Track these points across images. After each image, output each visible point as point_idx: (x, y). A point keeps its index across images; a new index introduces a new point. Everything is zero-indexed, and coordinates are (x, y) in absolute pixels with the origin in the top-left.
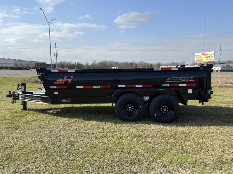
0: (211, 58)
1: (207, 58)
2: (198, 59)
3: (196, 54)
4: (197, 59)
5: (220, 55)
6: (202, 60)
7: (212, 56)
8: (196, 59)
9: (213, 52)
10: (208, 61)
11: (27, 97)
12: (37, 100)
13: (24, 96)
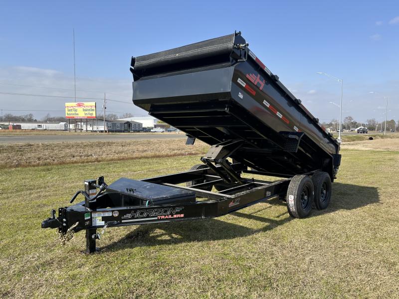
0: (91, 112)
1: (86, 112)
2: (71, 112)
3: (67, 104)
4: (69, 112)
5: (105, 108)
6: (77, 114)
7: (92, 108)
8: (67, 112)
9: (93, 104)
10: (88, 117)
11: (129, 216)
12: (168, 216)
13: (116, 215)
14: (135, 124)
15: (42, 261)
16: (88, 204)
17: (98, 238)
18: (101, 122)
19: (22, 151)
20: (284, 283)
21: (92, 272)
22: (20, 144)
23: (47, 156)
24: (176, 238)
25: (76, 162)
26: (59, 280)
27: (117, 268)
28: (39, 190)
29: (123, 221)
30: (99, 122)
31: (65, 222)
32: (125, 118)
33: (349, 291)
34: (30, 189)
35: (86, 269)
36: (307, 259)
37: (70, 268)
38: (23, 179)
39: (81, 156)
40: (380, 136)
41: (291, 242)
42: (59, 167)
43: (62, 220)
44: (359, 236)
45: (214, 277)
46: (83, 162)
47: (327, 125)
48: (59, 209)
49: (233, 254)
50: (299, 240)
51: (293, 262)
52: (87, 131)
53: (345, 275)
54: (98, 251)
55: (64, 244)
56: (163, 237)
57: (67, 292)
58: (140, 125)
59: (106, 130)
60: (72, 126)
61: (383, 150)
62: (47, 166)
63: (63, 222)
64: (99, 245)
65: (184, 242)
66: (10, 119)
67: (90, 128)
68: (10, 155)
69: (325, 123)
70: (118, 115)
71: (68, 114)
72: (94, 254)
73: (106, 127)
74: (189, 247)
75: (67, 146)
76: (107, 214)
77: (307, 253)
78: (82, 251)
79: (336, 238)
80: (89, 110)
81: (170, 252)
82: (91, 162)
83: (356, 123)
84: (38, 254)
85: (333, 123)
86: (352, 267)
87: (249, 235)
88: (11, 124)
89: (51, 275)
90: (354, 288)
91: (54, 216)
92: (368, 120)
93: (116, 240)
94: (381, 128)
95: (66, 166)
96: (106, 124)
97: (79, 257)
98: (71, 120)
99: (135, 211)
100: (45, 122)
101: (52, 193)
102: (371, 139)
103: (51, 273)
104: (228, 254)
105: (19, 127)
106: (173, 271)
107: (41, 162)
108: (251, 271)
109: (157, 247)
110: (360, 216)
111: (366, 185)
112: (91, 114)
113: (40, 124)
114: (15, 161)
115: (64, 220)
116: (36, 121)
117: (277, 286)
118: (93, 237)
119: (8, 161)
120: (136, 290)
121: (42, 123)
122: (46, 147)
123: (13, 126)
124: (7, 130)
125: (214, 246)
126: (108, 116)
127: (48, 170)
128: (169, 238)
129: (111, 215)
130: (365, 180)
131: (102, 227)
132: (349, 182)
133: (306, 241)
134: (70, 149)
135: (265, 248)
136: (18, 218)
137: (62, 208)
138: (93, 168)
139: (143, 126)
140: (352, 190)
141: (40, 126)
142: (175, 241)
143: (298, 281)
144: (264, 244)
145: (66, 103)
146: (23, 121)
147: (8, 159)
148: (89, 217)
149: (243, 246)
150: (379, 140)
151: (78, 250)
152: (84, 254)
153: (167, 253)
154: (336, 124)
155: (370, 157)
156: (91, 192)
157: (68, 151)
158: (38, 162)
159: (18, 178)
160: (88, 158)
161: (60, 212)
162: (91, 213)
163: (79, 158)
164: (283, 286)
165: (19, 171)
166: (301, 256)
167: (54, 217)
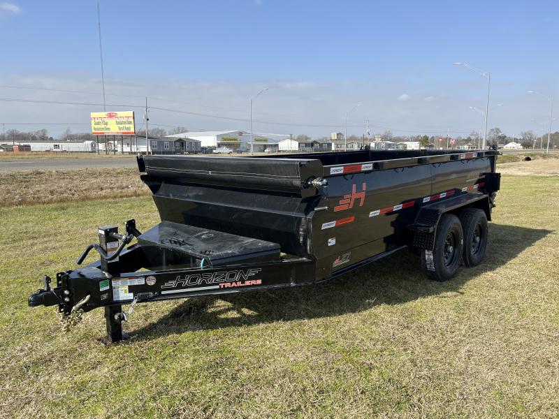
0: (128, 126)
1: (121, 126)
2: (99, 126)
3: (93, 115)
4: (96, 126)
5: (148, 120)
6: (109, 129)
7: (129, 120)
8: (93, 126)
9: (130, 113)
10: (124, 133)
11: (173, 283)
12: (236, 282)
13: (152, 282)
14: (191, 143)
15: (35, 357)
16: (105, 266)
17: (124, 319)
18: (142, 140)
19: (27, 182)
20: (430, 395)
21: (112, 376)
22: (25, 171)
23: (63, 189)
24: (249, 316)
25: (105, 197)
26: (59, 391)
27: (153, 370)
28: (46, 239)
29: (163, 293)
30: (139, 139)
31: (68, 296)
32: (176, 133)
33: (540, 408)
34: (33, 238)
35: (104, 371)
36: (463, 351)
37: (79, 370)
38: (24, 222)
39: (112, 188)
40: (541, 155)
41: (432, 321)
42: (80, 204)
43: (63, 292)
44: (539, 310)
45: (313, 386)
46: (115, 197)
47: (464, 140)
48: (58, 274)
49: (341, 342)
50: (445, 318)
51: (439, 357)
52: (123, 152)
53: (527, 378)
54: (125, 339)
55: (68, 330)
56: (229, 313)
57: (69, 413)
58: (198, 143)
59: (150, 150)
60: (101, 146)
61: (548, 175)
62: (62, 203)
63: (65, 296)
64: (127, 328)
65: (263, 322)
66: (15, 136)
67: (126, 149)
68: (10, 188)
69: (460, 137)
70: (167, 130)
71: (94, 128)
72: (118, 344)
73: (149, 147)
74: (270, 331)
75: (93, 174)
76: (136, 282)
77: (461, 341)
78: (99, 340)
79: (502, 314)
80: (125, 123)
81: (240, 339)
82: (126, 196)
83: (506, 137)
84: (29, 345)
85: (473, 138)
86: (536, 363)
87: (365, 309)
88: (16, 143)
89: (46, 382)
90: (547, 402)
91: (48, 286)
92: (522, 133)
93: (154, 319)
94: (542, 144)
95: (89, 202)
96: (149, 143)
97: (95, 350)
98: (100, 138)
99: (183, 276)
100: (65, 140)
101: (64, 243)
102: (528, 159)
103: (47, 378)
104: (333, 343)
105: (28, 148)
106: (245, 373)
107: (55, 197)
108: (372, 373)
109: (220, 331)
110: (534, 276)
111: (534, 227)
112: (129, 128)
113: (57, 144)
114: (17, 196)
115: (66, 292)
116: (51, 140)
117: (419, 400)
118: (116, 317)
119: (8, 196)
120: (184, 411)
121: (60, 141)
122: (62, 176)
123: (20, 146)
124: (11, 153)
125: (311, 328)
126: (153, 131)
127: (63, 209)
128: (238, 316)
129: (144, 283)
130: (530, 220)
131: (130, 302)
132: (508, 223)
133: (456, 319)
134: (96, 178)
135: (392, 332)
136: (8, 284)
137: (62, 274)
138: (128, 205)
139: (202, 145)
140: (514, 235)
141: (56, 146)
142: (248, 321)
143: (453, 391)
144: (390, 325)
145: (92, 113)
146: (34, 139)
147: (8, 193)
148: (108, 288)
149: (357, 329)
150: (541, 160)
151: (93, 337)
152: (103, 345)
153: (236, 341)
154: (477, 139)
155: (532, 185)
156: (109, 245)
157: (93, 181)
158: (50, 197)
159: (17, 221)
160: (124, 191)
161: (59, 279)
162: (110, 280)
163: (109, 190)
164: (429, 401)
165: (19, 210)
166: (452, 345)
167: (49, 288)
